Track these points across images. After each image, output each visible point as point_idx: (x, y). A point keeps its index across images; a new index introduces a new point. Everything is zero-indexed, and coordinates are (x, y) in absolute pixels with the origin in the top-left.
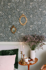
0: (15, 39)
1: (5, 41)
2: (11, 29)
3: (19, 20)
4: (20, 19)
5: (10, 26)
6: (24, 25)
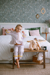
1: (32, 22)
2: (36, 16)
4: (41, 11)
5: (36, 14)
6: (44, 14)
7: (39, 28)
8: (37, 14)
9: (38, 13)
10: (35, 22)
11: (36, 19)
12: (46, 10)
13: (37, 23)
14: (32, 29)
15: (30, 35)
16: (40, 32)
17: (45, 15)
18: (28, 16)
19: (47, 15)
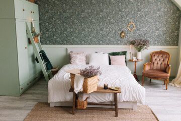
0: (124, 43)
2: (120, 34)
3: (128, 26)
5: (120, 32)
6: (132, 31)
7: (124, 53)
8: (122, 32)
9: (123, 30)
10: (118, 44)
11: (120, 38)
12: (136, 25)
13: (121, 45)
14: (114, 54)
15: (110, 64)
16: (126, 58)
17: (134, 33)
18: (108, 35)
19: (138, 32)
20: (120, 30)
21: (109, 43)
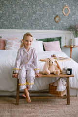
0: (58, 28)
1: (48, 29)
2: (55, 18)
3: (63, 10)
5: (54, 16)
6: (67, 15)
7: (59, 39)
8: (57, 16)
9: (57, 13)
10: (52, 29)
11: (54, 23)
12: (71, 9)
13: (56, 30)
14: (48, 40)
15: (44, 50)
16: (61, 44)
17: (69, 17)
18: (41, 18)
19: (73, 16)
20: (54, 13)
21: (43, 27)
